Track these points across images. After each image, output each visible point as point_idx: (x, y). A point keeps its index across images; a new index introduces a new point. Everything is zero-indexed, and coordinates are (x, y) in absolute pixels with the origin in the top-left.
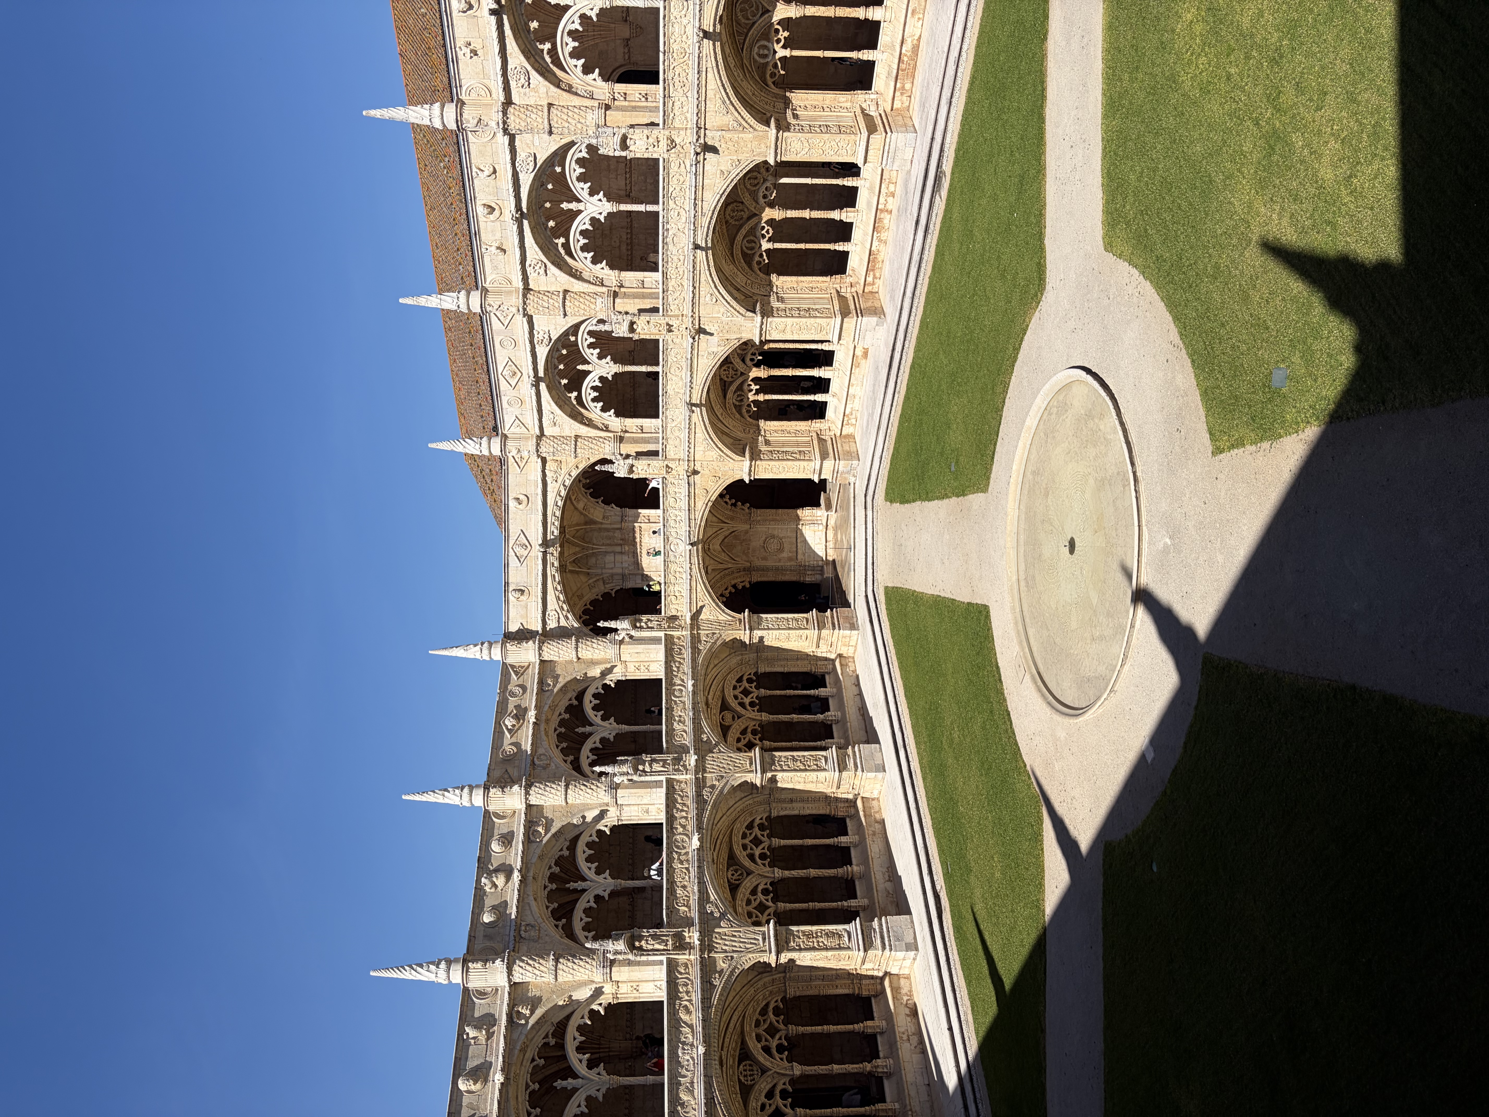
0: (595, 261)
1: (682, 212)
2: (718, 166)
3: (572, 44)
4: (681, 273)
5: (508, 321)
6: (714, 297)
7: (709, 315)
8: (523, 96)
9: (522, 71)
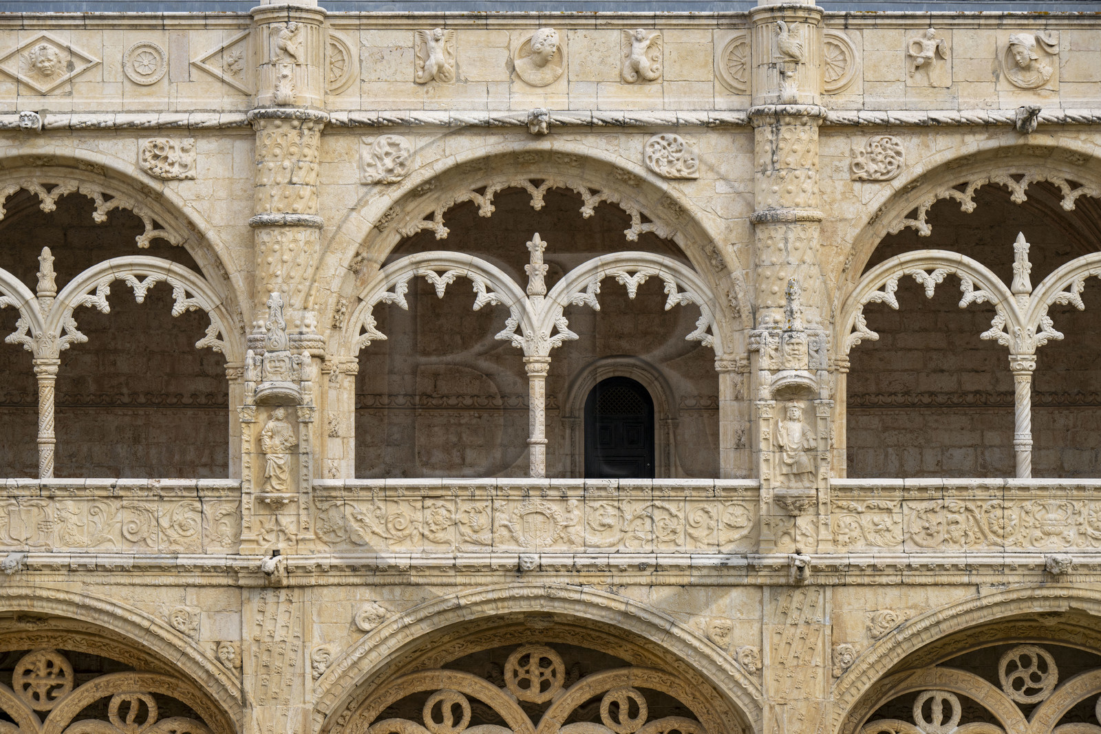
0: (382, 312)
1: (615, 536)
2: (743, 622)
3: (930, 284)
4: (441, 536)
5: (218, 72)
6: (373, 625)
7: (319, 615)
8: (837, 163)
9: (890, 168)
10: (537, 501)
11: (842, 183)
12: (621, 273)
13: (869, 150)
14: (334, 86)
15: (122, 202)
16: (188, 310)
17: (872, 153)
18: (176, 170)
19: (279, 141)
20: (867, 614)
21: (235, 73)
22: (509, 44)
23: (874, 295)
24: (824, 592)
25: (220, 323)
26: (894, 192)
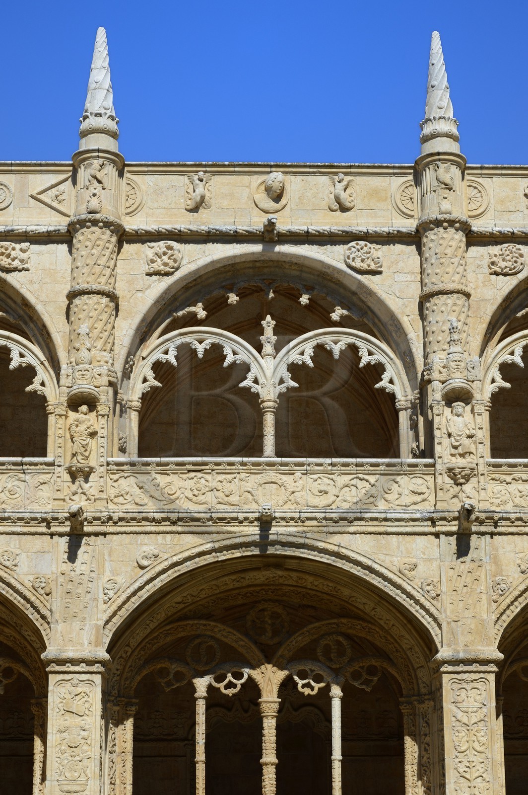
2: (425, 560)
4: (201, 498)
6: (150, 562)
7: (110, 555)
8: (479, 262)
9: (515, 265)
10: (272, 473)
11: (482, 275)
12: (328, 341)
13: (501, 253)
14: (129, 210)
16: (20, 365)
17: (503, 255)
18: (16, 263)
19: (89, 236)
20: (517, 555)
21: (60, 202)
22: (250, 184)
23: (505, 357)
24: (485, 539)
25: (43, 374)
26: (519, 281)
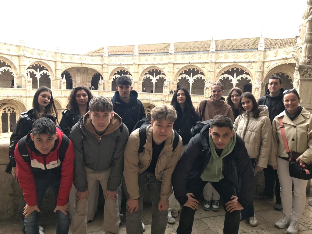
5: (132, 60)
12: (160, 76)
15: (127, 70)
17: (178, 66)
18: (129, 68)
23: (179, 78)
